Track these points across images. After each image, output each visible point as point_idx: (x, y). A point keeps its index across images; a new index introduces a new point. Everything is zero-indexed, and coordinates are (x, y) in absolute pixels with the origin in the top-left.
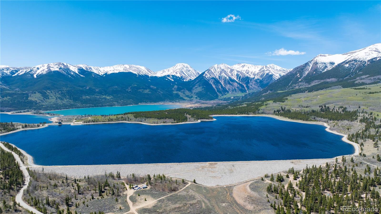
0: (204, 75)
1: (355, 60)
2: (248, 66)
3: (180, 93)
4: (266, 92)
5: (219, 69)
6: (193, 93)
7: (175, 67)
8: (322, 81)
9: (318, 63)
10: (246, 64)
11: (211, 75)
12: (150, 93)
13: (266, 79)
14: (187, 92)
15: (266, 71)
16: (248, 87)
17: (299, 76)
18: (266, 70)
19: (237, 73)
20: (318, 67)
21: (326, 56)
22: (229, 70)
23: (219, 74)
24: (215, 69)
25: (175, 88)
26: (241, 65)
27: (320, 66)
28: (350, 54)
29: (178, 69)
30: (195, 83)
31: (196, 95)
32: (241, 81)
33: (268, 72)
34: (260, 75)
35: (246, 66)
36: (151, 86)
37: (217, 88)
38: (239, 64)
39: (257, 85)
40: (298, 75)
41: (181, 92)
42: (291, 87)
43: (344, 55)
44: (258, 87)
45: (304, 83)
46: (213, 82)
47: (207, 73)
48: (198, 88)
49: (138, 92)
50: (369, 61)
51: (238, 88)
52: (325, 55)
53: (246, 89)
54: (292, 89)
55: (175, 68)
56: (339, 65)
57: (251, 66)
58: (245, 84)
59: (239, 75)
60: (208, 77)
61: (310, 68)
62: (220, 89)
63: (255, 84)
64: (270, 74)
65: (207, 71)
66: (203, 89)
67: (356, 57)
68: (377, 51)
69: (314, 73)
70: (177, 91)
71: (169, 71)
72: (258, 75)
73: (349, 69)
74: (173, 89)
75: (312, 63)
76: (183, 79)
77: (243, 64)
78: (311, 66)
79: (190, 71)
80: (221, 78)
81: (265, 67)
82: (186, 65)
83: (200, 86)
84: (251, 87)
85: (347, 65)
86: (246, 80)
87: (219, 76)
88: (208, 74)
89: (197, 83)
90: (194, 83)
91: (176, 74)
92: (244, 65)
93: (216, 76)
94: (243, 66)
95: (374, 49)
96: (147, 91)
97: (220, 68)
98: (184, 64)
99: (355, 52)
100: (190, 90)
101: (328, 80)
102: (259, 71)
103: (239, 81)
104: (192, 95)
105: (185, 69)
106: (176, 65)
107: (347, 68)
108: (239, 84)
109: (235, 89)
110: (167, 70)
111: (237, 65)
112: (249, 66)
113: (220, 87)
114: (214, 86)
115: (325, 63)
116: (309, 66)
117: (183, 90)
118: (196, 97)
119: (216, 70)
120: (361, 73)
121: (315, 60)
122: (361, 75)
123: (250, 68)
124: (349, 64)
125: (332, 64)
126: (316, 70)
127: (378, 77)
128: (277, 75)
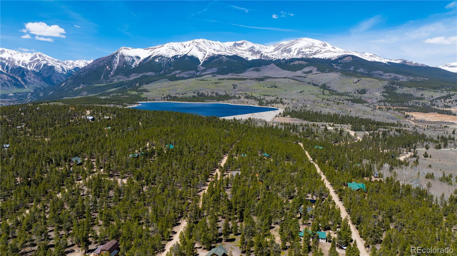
1: (161, 56)
4: (78, 86)
8: (141, 75)
9: (124, 56)
13: (45, 72)
15: (42, 60)
16: (25, 81)
17: (109, 69)
18: (41, 59)
20: (126, 60)
21: (129, 49)
27: (128, 59)
28: (151, 50)
32: (10, 73)
33: (45, 62)
34: (34, 65)
35: (6, 52)
39: (37, 79)
40: (108, 67)
42: (109, 81)
43: (145, 49)
44: (40, 81)
45: (123, 76)
50: (172, 57)
51: (9, 81)
52: (128, 48)
53: (23, 83)
54: (111, 82)
56: (146, 59)
57: (15, 53)
58: (19, 77)
59: (5, 64)
61: (118, 61)
63: (34, 77)
64: (49, 65)
67: (160, 53)
68: (174, 50)
69: (125, 66)
72: (32, 66)
73: (159, 64)
75: (118, 55)
81: (37, 55)
84: (29, 80)
86: (19, 72)
92: (3, 51)
95: (172, 48)
99: (155, 48)
101: (147, 74)
102: (30, 60)
103: (7, 72)
107: (158, 62)
108: (9, 76)
109: (5, 83)
112: (11, 52)
115: (132, 57)
116: (116, 58)
120: (173, 68)
121: (121, 52)
122: (174, 70)
123: (14, 55)
124: (158, 59)
125: (138, 58)
126: (125, 63)
127: (189, 72)
128: (59, 66)
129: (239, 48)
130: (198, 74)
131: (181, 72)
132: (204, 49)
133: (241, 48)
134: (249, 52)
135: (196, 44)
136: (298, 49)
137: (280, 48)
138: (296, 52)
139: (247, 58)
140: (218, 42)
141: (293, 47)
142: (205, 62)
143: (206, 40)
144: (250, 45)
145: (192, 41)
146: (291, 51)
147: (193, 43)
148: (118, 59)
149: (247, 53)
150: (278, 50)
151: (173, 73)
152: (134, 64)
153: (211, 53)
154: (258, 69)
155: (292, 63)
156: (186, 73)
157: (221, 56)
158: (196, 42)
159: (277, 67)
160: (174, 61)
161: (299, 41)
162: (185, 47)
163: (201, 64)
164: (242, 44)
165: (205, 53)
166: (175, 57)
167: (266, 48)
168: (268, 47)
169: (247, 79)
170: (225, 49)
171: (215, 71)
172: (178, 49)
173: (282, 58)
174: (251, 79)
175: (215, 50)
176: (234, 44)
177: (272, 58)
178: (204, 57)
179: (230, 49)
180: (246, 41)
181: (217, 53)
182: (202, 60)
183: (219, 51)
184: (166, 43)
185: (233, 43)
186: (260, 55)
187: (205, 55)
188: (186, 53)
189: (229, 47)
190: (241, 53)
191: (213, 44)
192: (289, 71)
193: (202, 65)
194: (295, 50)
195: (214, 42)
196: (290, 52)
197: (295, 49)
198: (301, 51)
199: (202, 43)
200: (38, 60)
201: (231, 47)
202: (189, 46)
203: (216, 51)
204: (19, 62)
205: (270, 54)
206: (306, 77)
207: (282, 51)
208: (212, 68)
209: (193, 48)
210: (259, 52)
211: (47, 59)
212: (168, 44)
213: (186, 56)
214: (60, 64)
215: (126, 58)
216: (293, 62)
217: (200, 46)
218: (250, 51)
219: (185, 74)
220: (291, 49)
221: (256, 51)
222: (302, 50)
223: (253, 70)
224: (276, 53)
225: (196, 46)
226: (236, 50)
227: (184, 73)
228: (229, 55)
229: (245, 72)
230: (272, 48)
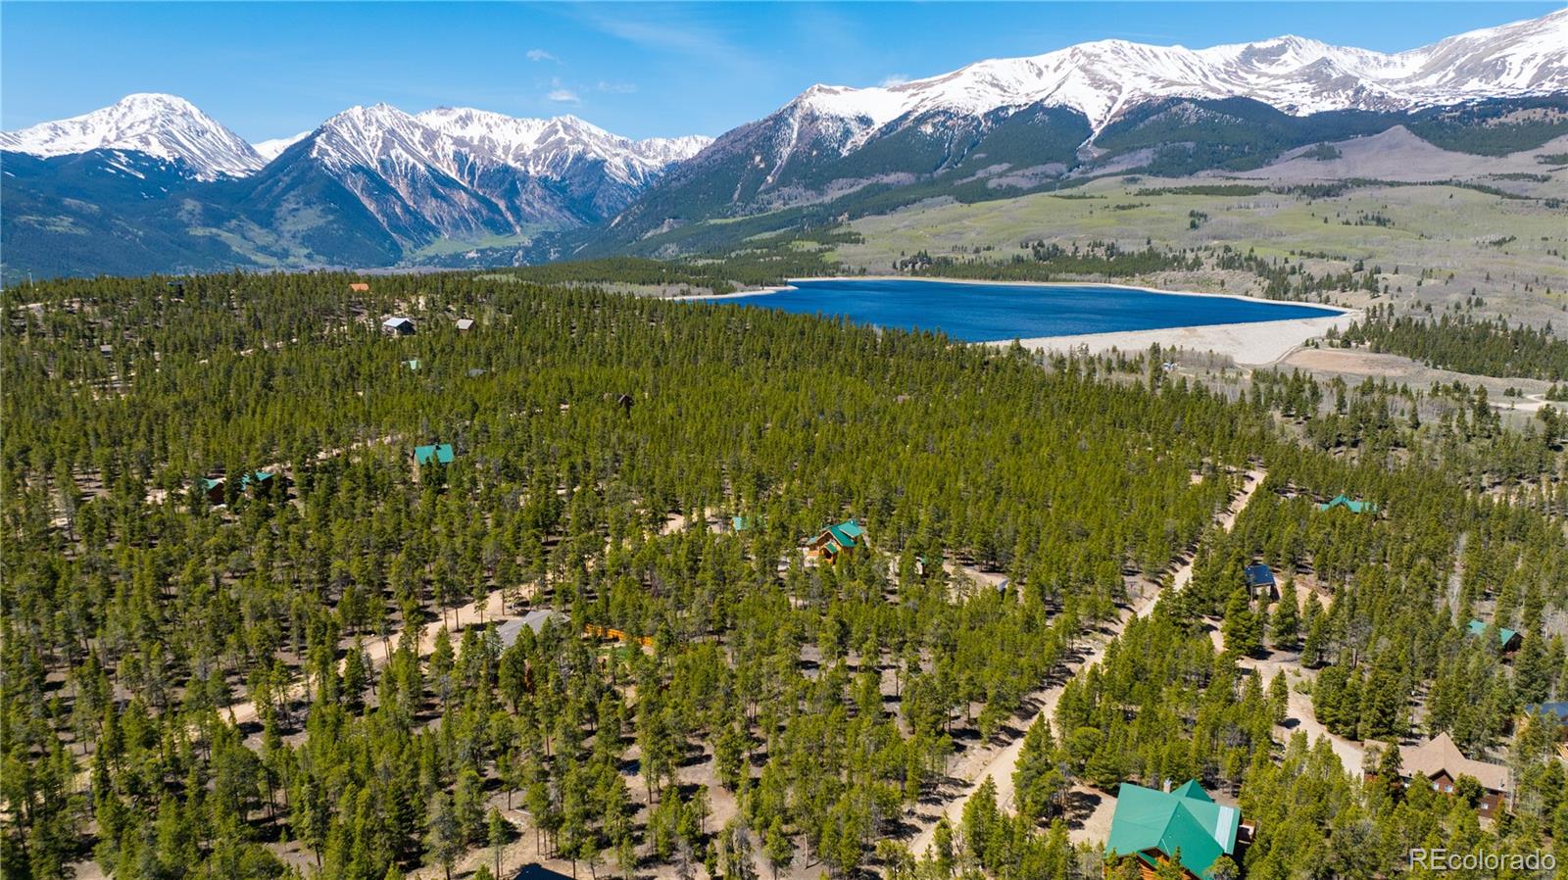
0: (315, 154)
1: (945, 112)
2: (484, 121)
3: (225, 235)
4: (657, 226)
5: (373, 128)
6: (286, 235)
7: (122, 110)
8: (865, 182)
9: (817, 118)
10: (475, 112)
11: (344, 155)
12: (82, 231)
13: (576, 180)
14: (256, 228)
15: (572, 142)
16: (516, 211)
17: (762, 165)
18: (568, 138)
19: (453, 148)
20: (823, 131)
21: (837, 93)
22: (418, 133)
23: (377, 150)
24: (355, 127)
25: (190, 213)
26: (454, 117)
27: (826, 128)
28: (915, 91)
29: (143, 122)
30: (277, 190)
31: (303, 244)
32: (479, 186)
33: (580, 148)
34: (546, 158)
35: (475, 119)
36: (68, 201)
37: (385, 215)
38: (444, 108)
39: (552, 204)
40: (758, 158)
41: (231, 231)
42: (755, 206)
43: (893, 90)
44: (560, 210)
45: (801, 190)
46: (360, 184)
47: (324, 146)
48: (302, 213)
49: (15, 226)
50: (986, 115)
51: (474, 212)
52: (836, 88)
53: (511, 219)
54: (760, 210)
55: (124, 115)
56: (890, 127)
57: (499, 121)
58: (502, 197)
59: (467, 159)
60: (333, 164)
61: (795, 135)
62: (399, 218)
63: (543, 199)
64: (591, 156)
65: (324, 135)
66: (331, 218)
67: (944, 103)
68: (997, 86)
69: (814, 153)
70: (206, 225)
71: (89, 131)
72: (541, 162)
73: (937, 142)
74: (183, 216)
75: (798, 113)
76: (192, 172)
77: (462, 112)
78: (796, 127)
79: (208, 136)
80: (394, 170)
81: (559, 127)
82: (178, 103)
83: (308, 204)
84: (528, 209)
85: (928, 129)
86: (502, 182)
87: (382, 162)
88: (329, 148)
89: (286, 191)
90: (269, 190)
91: (141, 147)
92: (468, 117)
93: (366, 157)
94: (465, 121)
95: (989, 79)
96: (63, 225)
97: (380, 126)
98: (166, 97)
99: (929, 85)
100: (267, 221)
101: (886, 180)
102: (537, 142)
103: (471, 182)
104: (284, 243)
105: (178, 120)
106: (125, 101)
107: (931, 136)
108: (475, 196)
109: (463, 219)
110: (77, 126)
111: (434, 112)
112: (488, 120)
113: (398, 210)
114: (372, 207)
115: (842, 120)
116: (789, 126)
117: (234, 222)
118: (306, 251)
119: (359, 132)
120: (982, 155)
121: (806, 103)
122: (985, 164)
123: (494, 129)
124: (934, 125)
125: (865, 121)
126: (818, 142)
127: (1040, 169)
128: (618, 161)
129: (1263, 67)
130: (1075, 174)
131: (1010, 170)
132: (1114, 78)
133: (1273, 70)
134: (1306, 84)
135: (1083, 61)
136: (1540, 60)
137: (1451, 62)
138: (1530, 72)
139: (1291, 107)
140: (1178, 49)
141: (1516, 54)
142: (1111, 131)
143: (1126, 44)
144: (1313, 51)
145: (1068, 51)
146: (1502, 72)
147: (1073, 55)
148: (796, 128)
149: (1296, 88)
150: (1443, 68)
151: (980, 174)
152: (849, 145)
153: (1138, 93)
154: (1331, 149)
155: (1493, 122)
156: (1029, 172)
157: (1177, 101)
158: (1084, 54)
159: (1417, 141)
160: (991, 129)
161: (1550, 24)
162: (1040, 74)
163: (1092, 138)
164: (1282, 50)
165: (1115, 93)
166: (995, 115)
167: (1387, 65)
168: (1396, 58)
169: (1267, 188)
170: (1205, 75)
171: (1145, 164)
172: (1013, 81)
173: (1451, 102)
174: (1280, 191)
175: (1156, 80)
176: (1244, 54)
177: (1407, 103)
178: (1110, 109)
179: (1227, 72)
180: (1297, 39)
181: (1161, 92)
182: (1101, 122)
183: (1172, 84)
184: (970, 63)
185: (1242, 47)
186: (1351, 93)
187: (1114, 100)
188: (1043, 95)
189: (1222, 68)
190: (1268, 89)
191: (1156, 56)
192: (1474, 157)
193: (1096, 143)
194: (1526, 66)
195: (1159, 50)
196: (1498, 74)
197: (1527, 61)
198: (1556, 65)
199: (1108, 57)
200: (562, 140)
201: (1228, 64)
202: (1055, 70)
203: (1159, 85)
204: (507, 149)
205: (1402, 86)
206: (1545, 179)
207: (1460, 70)
208: (1132, 150)
209: (1071, 79)
210: (1346, 82)
211: (585, 137)
212: (976, 67)
213: (1038, 107)
214: (623, 152)
215: (822, 126)
216: (1497, 114)
217: (1098, 68)
218: (1308, 81)
219: (1023, 176)
220: (1503, 63)
221: (1335, 76)
222: (1559, 60)
223: (1308, 155)
224: (1431, 80)
225: (1083, 69)
226: (1252, 78)
227: (1020, 172)
228: (1212, 96)
229: (1269, 164)
230: (1416, 61)
